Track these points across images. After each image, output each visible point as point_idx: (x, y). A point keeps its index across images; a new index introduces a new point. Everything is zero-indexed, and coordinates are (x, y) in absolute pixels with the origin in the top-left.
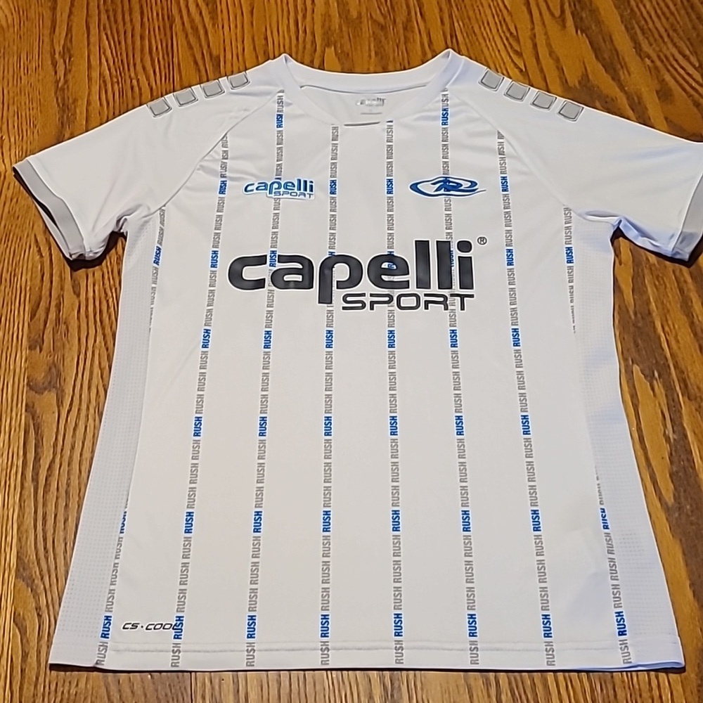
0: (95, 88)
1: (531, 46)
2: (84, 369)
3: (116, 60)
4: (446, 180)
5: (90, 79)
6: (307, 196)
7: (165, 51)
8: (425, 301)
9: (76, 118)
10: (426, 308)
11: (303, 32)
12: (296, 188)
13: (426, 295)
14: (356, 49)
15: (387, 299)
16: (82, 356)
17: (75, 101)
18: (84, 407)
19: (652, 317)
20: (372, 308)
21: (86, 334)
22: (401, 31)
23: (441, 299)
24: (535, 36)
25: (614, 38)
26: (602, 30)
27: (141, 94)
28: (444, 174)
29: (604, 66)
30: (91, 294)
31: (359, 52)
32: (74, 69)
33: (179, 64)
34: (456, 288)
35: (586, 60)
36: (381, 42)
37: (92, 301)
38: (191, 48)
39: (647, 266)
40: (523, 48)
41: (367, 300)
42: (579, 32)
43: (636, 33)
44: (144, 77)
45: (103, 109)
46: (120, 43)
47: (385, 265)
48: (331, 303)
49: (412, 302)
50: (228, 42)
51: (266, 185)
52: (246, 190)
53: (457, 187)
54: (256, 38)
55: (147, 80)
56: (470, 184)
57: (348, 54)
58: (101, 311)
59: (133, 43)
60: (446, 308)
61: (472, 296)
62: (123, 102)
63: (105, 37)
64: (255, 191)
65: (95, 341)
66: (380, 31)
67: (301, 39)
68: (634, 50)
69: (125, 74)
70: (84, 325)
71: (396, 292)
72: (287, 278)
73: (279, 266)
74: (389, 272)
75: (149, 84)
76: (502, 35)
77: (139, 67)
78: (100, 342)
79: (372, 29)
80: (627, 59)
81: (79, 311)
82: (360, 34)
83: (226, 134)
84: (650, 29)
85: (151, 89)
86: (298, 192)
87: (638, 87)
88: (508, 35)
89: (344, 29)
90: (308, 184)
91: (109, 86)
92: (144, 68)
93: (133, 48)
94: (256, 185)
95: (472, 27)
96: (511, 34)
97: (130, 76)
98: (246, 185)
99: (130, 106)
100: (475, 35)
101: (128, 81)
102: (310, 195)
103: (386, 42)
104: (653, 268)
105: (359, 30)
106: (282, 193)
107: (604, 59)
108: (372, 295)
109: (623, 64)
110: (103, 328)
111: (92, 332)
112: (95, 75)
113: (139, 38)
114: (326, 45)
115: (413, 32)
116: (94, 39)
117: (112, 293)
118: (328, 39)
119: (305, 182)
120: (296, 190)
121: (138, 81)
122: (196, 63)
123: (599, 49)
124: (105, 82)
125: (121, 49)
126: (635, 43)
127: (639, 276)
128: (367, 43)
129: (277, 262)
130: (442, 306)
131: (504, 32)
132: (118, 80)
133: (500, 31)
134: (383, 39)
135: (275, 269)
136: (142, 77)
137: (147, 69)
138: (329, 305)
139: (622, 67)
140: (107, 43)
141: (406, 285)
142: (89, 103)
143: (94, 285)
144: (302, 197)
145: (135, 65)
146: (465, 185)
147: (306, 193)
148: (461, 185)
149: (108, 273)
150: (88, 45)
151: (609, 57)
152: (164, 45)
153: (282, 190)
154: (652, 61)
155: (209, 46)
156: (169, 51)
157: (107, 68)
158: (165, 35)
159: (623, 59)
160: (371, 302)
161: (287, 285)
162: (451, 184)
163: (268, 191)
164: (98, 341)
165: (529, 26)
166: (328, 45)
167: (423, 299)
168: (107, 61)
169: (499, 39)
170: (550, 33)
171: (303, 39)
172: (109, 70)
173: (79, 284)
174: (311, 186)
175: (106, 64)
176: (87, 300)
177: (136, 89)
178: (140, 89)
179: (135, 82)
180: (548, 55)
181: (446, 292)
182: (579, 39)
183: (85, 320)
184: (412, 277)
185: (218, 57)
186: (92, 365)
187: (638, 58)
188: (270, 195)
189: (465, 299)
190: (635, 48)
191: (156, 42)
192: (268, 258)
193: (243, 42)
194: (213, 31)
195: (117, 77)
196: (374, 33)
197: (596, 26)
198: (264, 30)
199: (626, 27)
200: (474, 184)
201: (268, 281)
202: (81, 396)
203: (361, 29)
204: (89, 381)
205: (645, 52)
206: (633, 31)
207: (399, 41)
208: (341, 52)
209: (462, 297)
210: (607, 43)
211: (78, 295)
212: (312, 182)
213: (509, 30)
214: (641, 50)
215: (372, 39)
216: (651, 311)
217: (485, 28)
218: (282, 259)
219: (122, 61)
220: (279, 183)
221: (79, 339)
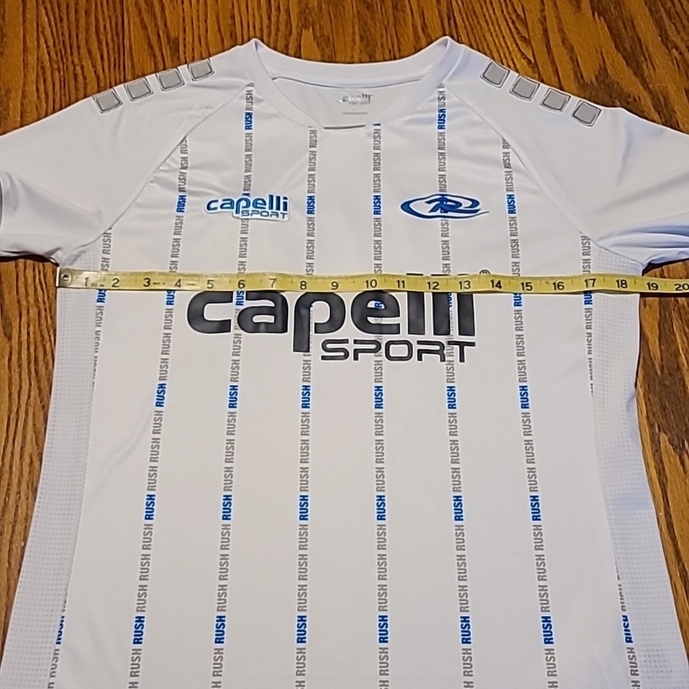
0: (32, 77)
1: (541, 32)
2: (15, 432)
3: (57, 41)
4: (443, 199)
5: (25, 65)
6: (281, 216)
7: (114, 32)
8: (419, 350)
9: (9, 114)
10: (420, 358)
11: (276, 11)
12: (267, 206)
13: (419, 343)
14: (338, 32)
15: (373, 347)
16: (13, 416)
17: (8, 91)
18: (15, 481)
19: (680, 373)
20: (356, 358)
21: (18, 388)
22: (390, 11)
23: (437, 348)
24: (545, 18)
25: (635, 22)
26: (622, 13)
27: (86, 84)
28: (440, 191)
29: (624, 57)
30: (24, 337)
31: (341, 37)
32: (6, 52)
33: (131, 48)
34: (455, 335)
35: (604, 50)
36: (366, 24)
37: (26, 346)
38: (145, 28)
39: (676, 308)
40: (531, 34)
41: (351, 347)
42: (596, 15)
43: (661, 17)
44: (90, 62)
45: (41, 102)
46: (61, 20)
47: (372, 304)
48: (308, 351)
49: (402, 350)
50: (188, 21)
51: (232, 202)
52: (208, 208)
53: (456, 207)
54: (221, 17)
55: (93, 66)
56: (470, 203)
57: (328, 39)
58: (36, 359)
59: (77, 20)
60: (443, 360)
61: (472, 344)
62: (65, 95)
63: (43, 11)
64: (219, 209)
65: (29, 397)
66: (366, 10)
67: (273, 19)
68: (660, 39)
69: (67, 59)
70: (15, 377)
71: (386, 338)
72: (257, 319)
73: (247, 304)
74: (375, 312)
75: (95, 72)
76: (507, 17)
77: (84, 51)
78: (35, 398)
79: (357, 7)
80: (651, 49)
81: (10, 360)
82: (342, 14)
83: (185, 137)
84: (677, 13)
85: (98, 78)
86: (270, 211)
87: (665, 85)
88: (514, 18)
89: (323, 6)
90: (282, 201)
91: (48, 73)
92: (90, 52)
93: (77, 27)
94: (221, 202)
95: (473, 7)
96: (518, 16)
97: (73, 62)
98: (209, 201)
99: (73, 98)
100: (477, 17)
101: (71, 68)
102: (284, 214)
103: (373, 25)
104: (682, 311)
105: (342, 9)
106: (250, 212)
107: (625, 49)
108: (355, 342)
109: (647, 56)
110: (39, 381)
111: (25, 386)
112: (32, 60)
113: (83, 14)
114: (303, 26)
115: (404, 12)
116: (31, 15)
117: (50, 336)
118: (305, 19)
119: (278, 198)
120: (267, 209)
121: (82, 67)
122: (151, 47)
123: (620, 37)
124: (43, 68)
125: (62, 27)
126: (661, 31)
127: (666, 321)
128: (350, 25)
129: (244, 300)
130: (439, 356)
131: (509, 13)
132: (59, 66)
133: (505, 13)
134: (369, 21)
135: (242, 308)
136: (88, 63)
137: (94, 54)
138: (306, 353)
139: (646, 60)
140: (46, 19)
141: (396, 329)
142: (24, 97)
143: (29, 326)
144: (274, 217)
145: (79, 47)
146: (466, 204)
147: (279, 212)
148: (461, 205)
149: (45, 310)
150: (24, 21)
151: (631, 47)
152: (113, 23)
153: (251, 208)
154: (681, 53)
155: (166, 25)
156: (119, 32)
157: (46, 51)
158: (115, 11)
159: (647, 49)
160: (355, 350)
161: (256, 328)
162: (449, 203)
163: (234, 210)
164: (32, 397)
165: (538, 7)
166: (305, 26)
167: (416, 347)
168: (46, 42)
169: (505, 23)
170: (562, 16)
171: (276, 18)
172: (49, 53)
173: (11, 323)
174: (285, 204)
175: (44, 46)
176: (20, 343)
177: (80, 79)
178: (85, 78)
179: (78, 68)
180: (561, 43)
181: (442, 339)
182: (596, 23)
183: (17, 370)
184: (403, 320)
185: (177, 39)
186: (25, 428)
187: (663, 47)
188: (237, 215)
189: (466, 348)
190: (660, 36)
191: (104, 19)
192: (235, 295)
193: (206, 21)
194: (171, 7)
195: (57, 62)
196: (358, 12)
197: (615, 8)
198: (231, 6)
199: (650, 10)
200: (475, 203)
201: (234, 324)
202: (11, 467)
203: (344, 8)
204: (21, 448)
205: (673, 41)
206: (658, 16)
207: (388, 23)
208: (321, 36)
209: (462, 345)
210: (629, 29)
211: (10, 339)
212: (285, 198)
213: (515, 11)
214: (667, 39)
215: (356, 20)
216: (681, 366)
217: (487, 9)
218: (252, 295)
219: (64, 42)
220: (247, 201)
221: (10, 395)
